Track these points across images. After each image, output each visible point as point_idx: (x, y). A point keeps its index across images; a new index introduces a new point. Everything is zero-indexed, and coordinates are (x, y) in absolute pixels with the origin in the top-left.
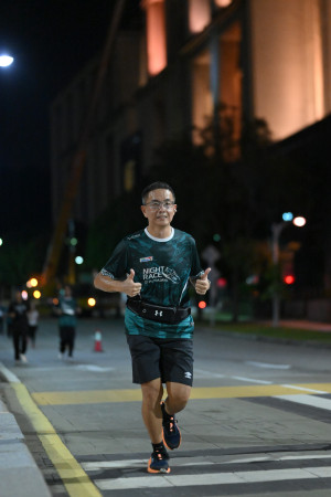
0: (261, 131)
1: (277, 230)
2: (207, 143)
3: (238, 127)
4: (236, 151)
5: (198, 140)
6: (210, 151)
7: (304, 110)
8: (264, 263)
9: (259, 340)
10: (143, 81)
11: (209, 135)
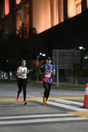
0: (34, 31)
1: (38, 57)
2: (20, 33)
3: (28, 30)
4: (28, 36)
5: (17, 33)
6: (21, 36)
7: (46, 26)
8: (35, 66)
9: (33, 86)
10: (3, 17)
11: (20, 32)
